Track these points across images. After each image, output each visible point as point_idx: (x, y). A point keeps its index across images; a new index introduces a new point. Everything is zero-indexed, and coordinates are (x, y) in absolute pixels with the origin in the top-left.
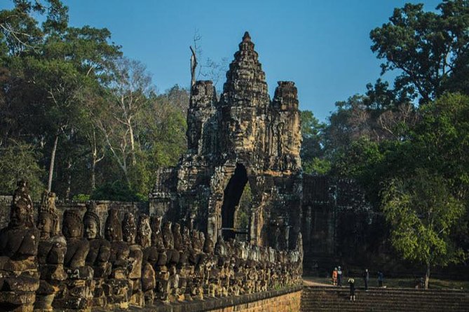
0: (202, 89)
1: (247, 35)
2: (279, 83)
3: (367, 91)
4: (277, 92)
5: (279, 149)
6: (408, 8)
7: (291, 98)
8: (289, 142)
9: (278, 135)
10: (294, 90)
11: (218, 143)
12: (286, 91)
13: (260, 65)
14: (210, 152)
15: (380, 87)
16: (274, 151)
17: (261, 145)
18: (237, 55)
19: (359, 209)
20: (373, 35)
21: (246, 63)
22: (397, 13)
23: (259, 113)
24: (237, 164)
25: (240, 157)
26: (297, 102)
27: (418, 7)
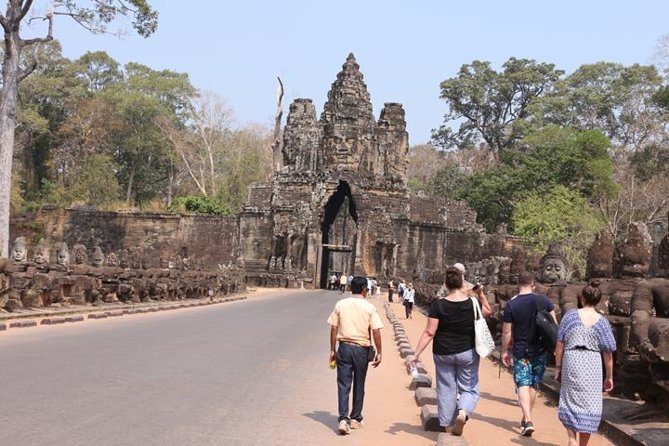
0: (301, 107)
1: (351, 56)
2: (386, 105)
3: (431, 135)
4: (383, 113)
5: (386, 168)
6: (476, 64)
7: (399, 120)
8: (396, 162)
9: (385, 155)
10: (402, 113)
11: (318, 160)
12: (394, 112)
13: (365, 86)
14: (309, 168)
15: (443, 133)
16: (379, 171)
17: (366, 164)
18: (341, 75)
19: (470, 230)
20: (443, 86)
21: (351, 83)
22: (464, 69)
23: (365, 132)
24: (340, 181)
25: (343, 174)
26: (404, 124)
27: (485, 64)
